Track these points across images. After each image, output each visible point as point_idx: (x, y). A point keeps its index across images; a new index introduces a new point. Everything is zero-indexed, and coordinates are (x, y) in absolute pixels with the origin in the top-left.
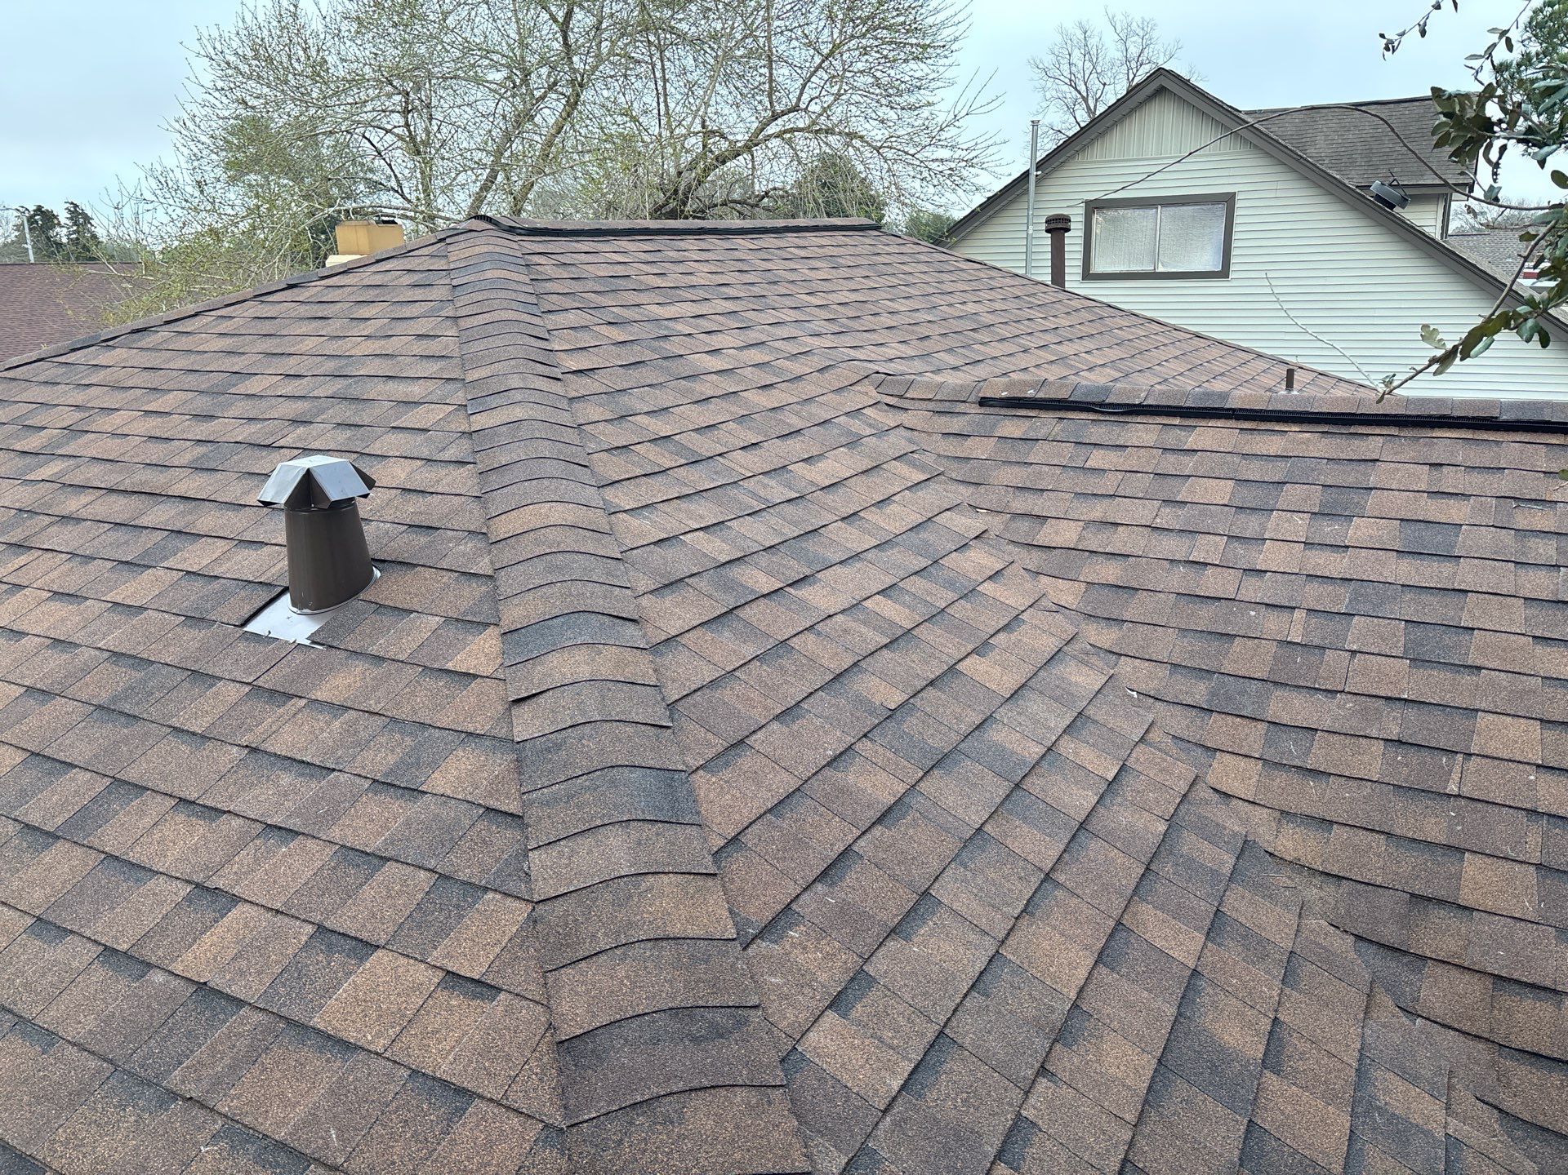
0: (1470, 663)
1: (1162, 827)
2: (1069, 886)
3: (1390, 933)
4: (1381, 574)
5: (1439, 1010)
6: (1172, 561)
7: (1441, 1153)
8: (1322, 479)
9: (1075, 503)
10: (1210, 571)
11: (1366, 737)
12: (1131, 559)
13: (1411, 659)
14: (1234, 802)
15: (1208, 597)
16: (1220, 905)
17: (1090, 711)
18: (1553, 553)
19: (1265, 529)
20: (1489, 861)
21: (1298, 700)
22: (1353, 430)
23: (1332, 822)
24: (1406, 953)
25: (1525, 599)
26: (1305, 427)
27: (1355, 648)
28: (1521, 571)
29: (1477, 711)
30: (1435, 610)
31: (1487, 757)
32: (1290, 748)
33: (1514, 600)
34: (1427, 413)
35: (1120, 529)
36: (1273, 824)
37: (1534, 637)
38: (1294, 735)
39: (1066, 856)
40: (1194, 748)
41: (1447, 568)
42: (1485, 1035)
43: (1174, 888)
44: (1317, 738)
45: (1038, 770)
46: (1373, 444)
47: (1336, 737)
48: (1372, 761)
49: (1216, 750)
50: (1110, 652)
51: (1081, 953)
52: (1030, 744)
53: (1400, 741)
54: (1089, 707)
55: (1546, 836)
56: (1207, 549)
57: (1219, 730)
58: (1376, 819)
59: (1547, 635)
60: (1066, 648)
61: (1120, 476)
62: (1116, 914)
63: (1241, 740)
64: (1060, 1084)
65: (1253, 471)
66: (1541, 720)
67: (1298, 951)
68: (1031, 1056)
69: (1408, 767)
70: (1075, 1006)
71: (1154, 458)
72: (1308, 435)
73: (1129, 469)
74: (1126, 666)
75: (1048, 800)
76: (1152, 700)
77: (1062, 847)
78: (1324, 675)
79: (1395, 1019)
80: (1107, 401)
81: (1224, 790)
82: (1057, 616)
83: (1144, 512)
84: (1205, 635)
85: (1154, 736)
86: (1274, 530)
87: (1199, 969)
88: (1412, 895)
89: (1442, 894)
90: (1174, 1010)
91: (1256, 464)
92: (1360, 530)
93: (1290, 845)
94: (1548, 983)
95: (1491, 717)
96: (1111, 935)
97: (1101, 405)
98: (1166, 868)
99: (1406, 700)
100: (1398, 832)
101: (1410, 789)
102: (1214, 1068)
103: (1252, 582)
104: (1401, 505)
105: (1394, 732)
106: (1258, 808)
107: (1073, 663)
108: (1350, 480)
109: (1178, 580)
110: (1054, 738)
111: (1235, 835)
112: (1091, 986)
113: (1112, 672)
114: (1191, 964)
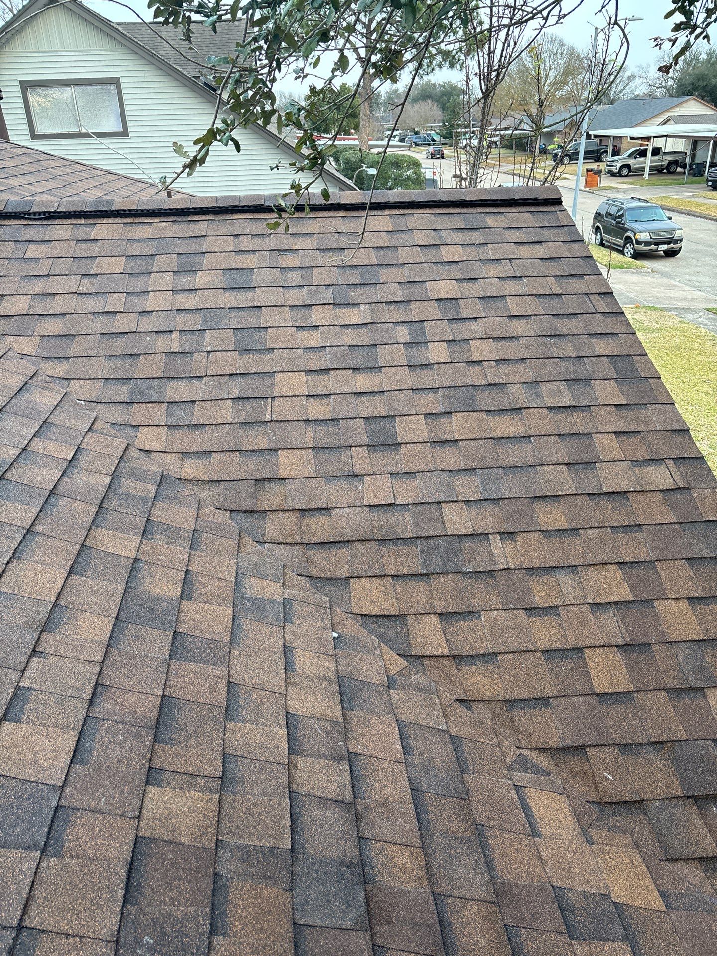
0: (268, 347)
1: (108, 480)
2: (45, 532)
3: (247, 504)
4: (217, 303)
5: (276, 537)
6: (94, 313)
7: (281, 609)
8: (177, 250)
9: (23, 284)
10: (119, 316)
11: (222, 399)
12: (67, 316)
13: (239, 350)
14: (154, 454)
15: (120, 333)
16: (149, 516)
17: (53, 419)
18: (299, 278)
19: (148, 285)
20: (290, 451)
21: (182, 386)
22: (190, 218)
23: (210, 452)
24: (257, 512)
25: (290, 306)
26: (163, 219)
27: (209, 349)
28: (286, 291)
29: (275, 373)
30: (247, 319)
31: (282, 397)
32: (182, 414)
33: (285, 308)
34: (227, 204)
35: (57, 297)
36: (178, 461)
37: (297, 327)
38: (183, 407)
39: (42, 514)
40: (125, 427)
41: (250, 295)
42: (299, 541)
43: (119, 514)
44: (196, 406)
45: (16, 464)
46: (201, 226)
47: (206, 403)
48: (227, 412)
49: (139, 426)
50: (63, 379)
51: (57, 572)
52: (9, 448)
53: (239, 398)
54: (51, 417)
55: (314, 431)
56: (114, 303)
57: (139, 414)
58: (233, 444)
59: (302, 325)
60: (30, 381)
61: (50, 261)
62: (80, 541)
63: (153, 416)
64: (47, 656)
65: (136, 249)
66: (305, 371)
67: (198, 528)
68: (24, 647)
69: (246, 412)
70: (55, 605)
71: (71, 247)
72: (165, 223)
73: (55, 256)
74: (75, 386)
75: (26, 482)
76: (95, 404)
77: (38, 509)
78: (195, 368)
79: (254, 549)
80: (32, 211)
81: (147, 449)
82: (22, 361)
83: (70, 284)
84: (122, 357)
85: (98, 425)
86: (154, 285)
87: (139, 557)
88: (256, 480)
89: (270, 475)
90: (124, 586)
91: (137, 245)
92: (202, 279)
93: (189, 471)
94: (324, 506)
95: (282, 375)
96: (79, 554)
97: (28, 213)
98: (112, 504)
99: (239, 374)
100: (245, 448)
101: (248, 423)
102: (151, 610)
103: (145, 319)
104: (222, 260)
105: (236, 393)
106: (169, 455)
107: (37, 390)
108: (192, 249)
109: (100, 325)
110: (27, 442)
111: (156, 473)
112: (67, 589)
113: (65, 391)
114: (133, 556)
